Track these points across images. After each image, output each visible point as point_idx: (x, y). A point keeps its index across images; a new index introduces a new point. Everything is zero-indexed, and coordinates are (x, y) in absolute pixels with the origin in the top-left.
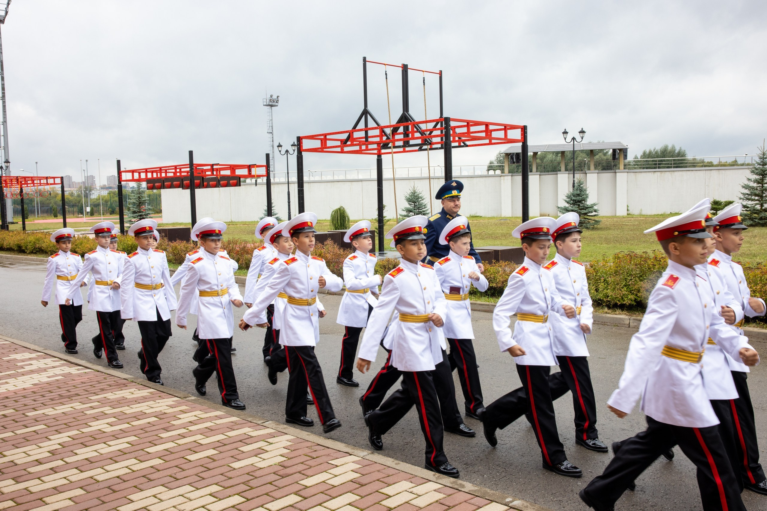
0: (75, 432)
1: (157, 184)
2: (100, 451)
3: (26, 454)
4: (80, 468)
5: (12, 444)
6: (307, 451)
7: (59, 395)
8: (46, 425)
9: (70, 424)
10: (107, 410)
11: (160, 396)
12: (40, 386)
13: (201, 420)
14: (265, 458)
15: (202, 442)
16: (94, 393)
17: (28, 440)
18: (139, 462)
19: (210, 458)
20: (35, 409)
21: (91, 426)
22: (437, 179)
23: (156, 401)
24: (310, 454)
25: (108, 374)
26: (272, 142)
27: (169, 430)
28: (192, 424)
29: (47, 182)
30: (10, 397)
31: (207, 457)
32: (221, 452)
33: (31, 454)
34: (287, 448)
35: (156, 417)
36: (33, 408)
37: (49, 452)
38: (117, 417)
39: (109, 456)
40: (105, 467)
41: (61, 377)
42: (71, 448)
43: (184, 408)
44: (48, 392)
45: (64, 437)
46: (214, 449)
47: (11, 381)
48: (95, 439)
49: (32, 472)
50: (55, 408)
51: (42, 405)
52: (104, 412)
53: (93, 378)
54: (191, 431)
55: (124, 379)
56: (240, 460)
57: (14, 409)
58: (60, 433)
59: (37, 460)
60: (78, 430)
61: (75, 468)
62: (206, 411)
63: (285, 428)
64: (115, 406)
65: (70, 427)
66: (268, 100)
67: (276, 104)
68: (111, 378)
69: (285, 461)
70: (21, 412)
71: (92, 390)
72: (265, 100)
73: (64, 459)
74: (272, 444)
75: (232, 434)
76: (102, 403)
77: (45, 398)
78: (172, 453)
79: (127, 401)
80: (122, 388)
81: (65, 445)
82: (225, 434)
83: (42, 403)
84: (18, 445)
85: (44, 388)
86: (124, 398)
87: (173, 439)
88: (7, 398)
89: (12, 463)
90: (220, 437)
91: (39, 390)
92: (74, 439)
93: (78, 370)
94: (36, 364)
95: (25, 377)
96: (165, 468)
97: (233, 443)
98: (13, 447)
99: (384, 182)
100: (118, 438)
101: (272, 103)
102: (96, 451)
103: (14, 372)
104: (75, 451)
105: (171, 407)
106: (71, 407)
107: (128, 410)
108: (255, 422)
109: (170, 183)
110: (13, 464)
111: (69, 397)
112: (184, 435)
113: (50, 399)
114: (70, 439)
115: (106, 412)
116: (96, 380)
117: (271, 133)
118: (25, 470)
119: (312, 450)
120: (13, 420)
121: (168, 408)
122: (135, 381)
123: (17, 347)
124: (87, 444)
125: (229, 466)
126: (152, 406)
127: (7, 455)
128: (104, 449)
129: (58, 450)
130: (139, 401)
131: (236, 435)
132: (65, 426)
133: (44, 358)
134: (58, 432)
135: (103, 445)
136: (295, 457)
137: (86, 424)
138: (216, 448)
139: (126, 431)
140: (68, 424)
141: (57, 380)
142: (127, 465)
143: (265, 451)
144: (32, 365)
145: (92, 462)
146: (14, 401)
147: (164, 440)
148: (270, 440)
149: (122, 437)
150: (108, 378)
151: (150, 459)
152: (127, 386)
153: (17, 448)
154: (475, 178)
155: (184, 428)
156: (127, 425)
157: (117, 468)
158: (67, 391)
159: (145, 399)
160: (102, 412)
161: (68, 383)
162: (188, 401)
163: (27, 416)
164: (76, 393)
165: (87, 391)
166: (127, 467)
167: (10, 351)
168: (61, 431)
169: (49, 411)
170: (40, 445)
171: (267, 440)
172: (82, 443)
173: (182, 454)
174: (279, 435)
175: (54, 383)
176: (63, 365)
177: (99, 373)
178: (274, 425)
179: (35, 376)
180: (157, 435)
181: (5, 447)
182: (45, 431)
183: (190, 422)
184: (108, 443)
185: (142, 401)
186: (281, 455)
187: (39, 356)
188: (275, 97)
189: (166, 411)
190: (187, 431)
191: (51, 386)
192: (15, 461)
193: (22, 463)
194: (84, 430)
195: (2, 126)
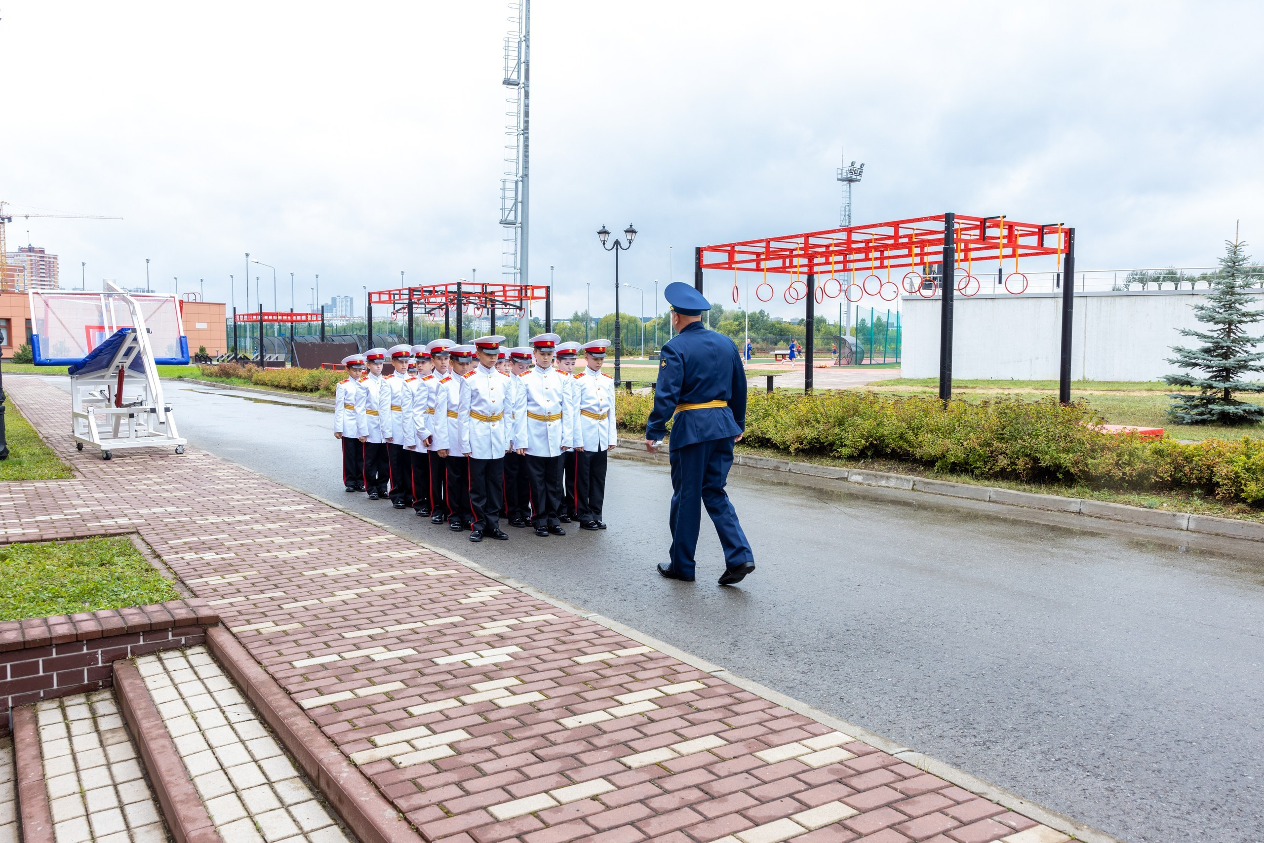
195: (520, 184)
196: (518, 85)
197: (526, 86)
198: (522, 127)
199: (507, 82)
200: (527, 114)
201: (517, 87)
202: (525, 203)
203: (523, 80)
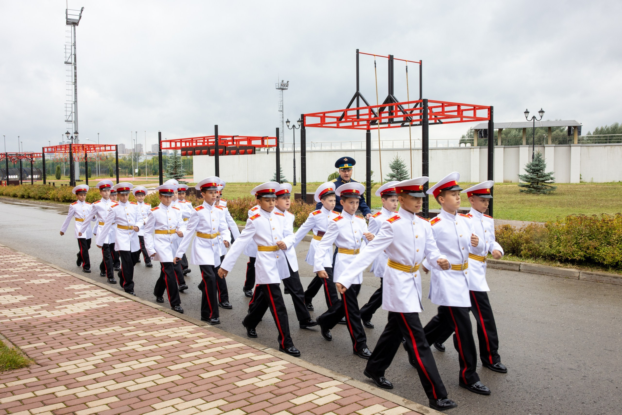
0: (115, 350)
1: (189, 152)
2: (133, 367)
3: (76, 366)
4: (116, 380)
5: (67, 357)
6: (298, 374)
7: (104, 319)
8: (93, 343)
9: (111, 344)
10: (141, 333)
11: (182, 324)
12: (90, 311)
13: (214, 345)
14: (263, 379)
15: (213, 363)
16: (131, 319)
17: (78, 355)
18: (163, 377)
19: (219, 377)
20: (85, 330)
21: (127, 346)
22: (416, 151)
23: (179, 327)
24: (301, 378)
25: (143, 304)
26: (282, 119)
27: (188, 352)
28: (206, 348)
29: (105, 149)
30: (68, 319)
31: (217, 376)
32: (228, 373)
33: (80, 367)
34: (282, 371)
35: (178, 340)
36: (84, 329)
37: (93, 365)
38: (148, 340)
39: (140, 371)
40: (136, 380)
41: (107, 305)
42: (111, 363)
43: (201, 334)
44: (96, 317)
45: (106, 354)
46: (223, 369)
47: (69, 306)
48: (130, 356)
49: (80, 381)
50: (101, 330)
51: (91, 327)
52: (138, 335)
53: (132, 307)
54: (205, 353)
55: (155, 308)
56: (243, 380)
57: (70, 329)
58: (103, 350)
59: (84, 372)
60: (117, 349)
61: (113, 380)
62: (219, 337)
63: (281, 355)
64: (146, 331)
65: (111, 345)
66: (280, 85)
67: (286, 88)
68: (145, 307)
69: (279, 382)
70: (75, 332)
71: (130, 316)
72: (277, 85)
73: (105, 372)
74: (270, 367)
75: (238, 357)
76: (137, 328)
77: (94, 321)
78: (189, 371)
79: (156, 326)
80: (154, 316)
81: (106, 360)
82: (233, 357)
83: (91, 326)
84: (70, 359)
85: (94, 313)
86: (154, 324)
87: (190, 360)
88: (65, 320)
89: (65, 372)
90: (229, 360)
91: (89, 315)
92: (113, 356)
93: (121, 299)
94: (89, 294)
95: (80, 303)
96: (183, 383)
97: (239, 365)
98: (67, 360)
99: (372, 152)
100: (147, 357)
101: (283, 87)
102: (129, 366)
103: (71, 299)
104: (113, 366)
105: (191, 333)
106: (113, 330)
107: (157, 334)
108: (257, 348)
109: (199, 151)
110: (66, 374)
111: (112, 321)
112: (199, 357)
113: (97, 322)
114: (110, 356)
115: (140, 335)
116: (133, 308)
117: (282, 111)
118: (74, 379)
119: (303, 374)
120: (68, 338)
121: (188, 333)
122: (164, 310)
123: (75, 279)
124: (123, 360)
125: (234, 384)
126: (176, 331)
127: (62, 366)
128: (136, 365)
129: (101, 364)
130: (166, 327)
131: (241, 358)
132: (107, 345)
133: (95, 289)
134: (102, 349)
135: (136, 362)
136: (288, 379)
137: (123, 344)
138: (225, 368)
139: (154, 351)
140: (110, 343)
141: (104, 307)
142: (153, 379)
143: (264, 373)
144: (85, 294)
145: (126, 376)
146: (70, 322)
147: (183, 360)
148: (268, 364)
149: (151, 356)
150: (143, 307)
151: (171, 375)
152: (157, 314)
153: (70, 360)
154: (448, 150)
155: (200, 351)
156: (155, 347)
157: (145, 381)
158: (111, 316)
159: (170, 326)
160: (136, 335)
161: (112, 310)
162: (205, 328)
163: (79, 335)
164: (118, 318)
165: (126, 317)
166: (153, 381)
167: (70, 282)
168: (104, 348)
169: (96, 332)
170: (87, 359)
171: (266, 364)
172: (119, 360)
173: (197, 372)
174: (276, 360)
175: (102, 310)
176: (109, 295)
177: (136, 303)
178: (272, 351)
179: (87, 303)
180: (178, 356)
181: (61, 360)
182: (91, 348)
183: (205, 346)
184: (139, 360)
185: (168, 327)
186: (277, 377)
187: (91, 287)
188: (285, 82)
189: (186, 336)
190: (202, 353)
191: (99, 312)
192: (68, 371)
193: (73, 373)
194: (122, 349)
195: (73, 105)
196: (71, 64)
197: (75, 64)
198: (73, 81)
199: (66, 63)
200: (76, 76)
201: (71, 65)
202: (76, 113)
203: (73, 62)
